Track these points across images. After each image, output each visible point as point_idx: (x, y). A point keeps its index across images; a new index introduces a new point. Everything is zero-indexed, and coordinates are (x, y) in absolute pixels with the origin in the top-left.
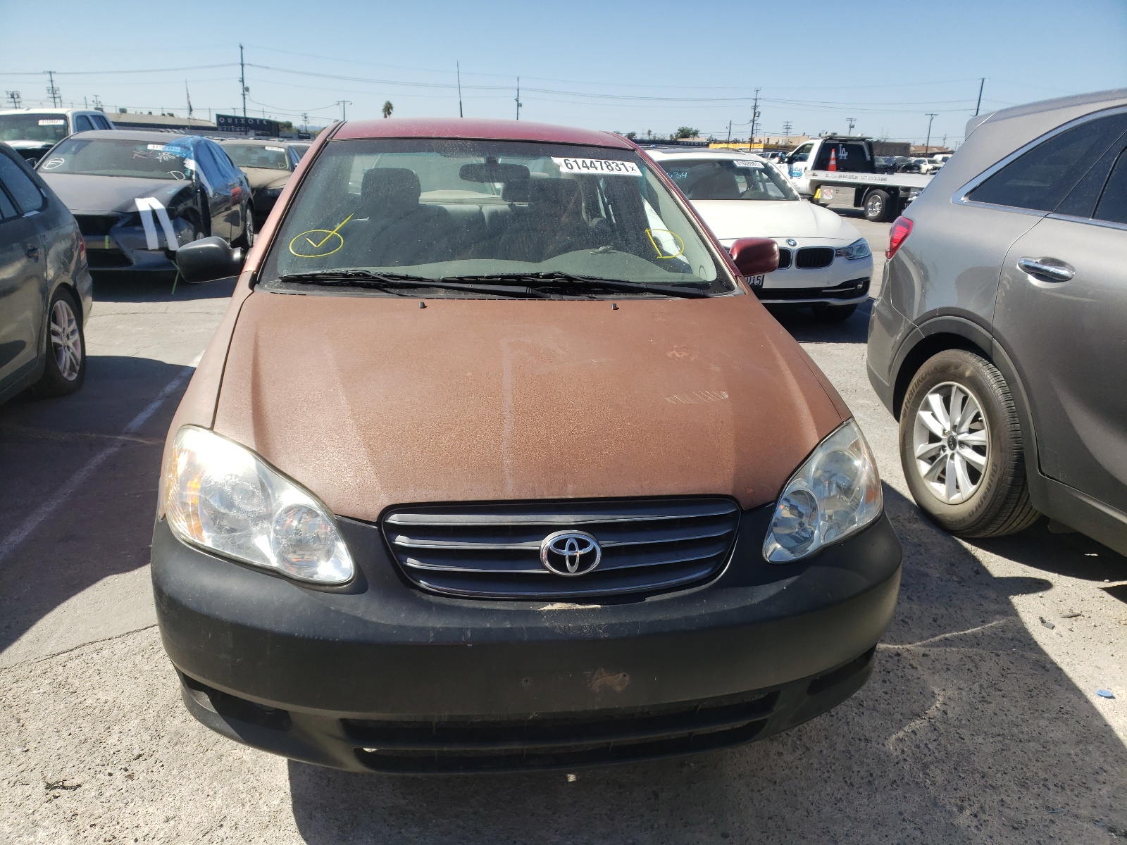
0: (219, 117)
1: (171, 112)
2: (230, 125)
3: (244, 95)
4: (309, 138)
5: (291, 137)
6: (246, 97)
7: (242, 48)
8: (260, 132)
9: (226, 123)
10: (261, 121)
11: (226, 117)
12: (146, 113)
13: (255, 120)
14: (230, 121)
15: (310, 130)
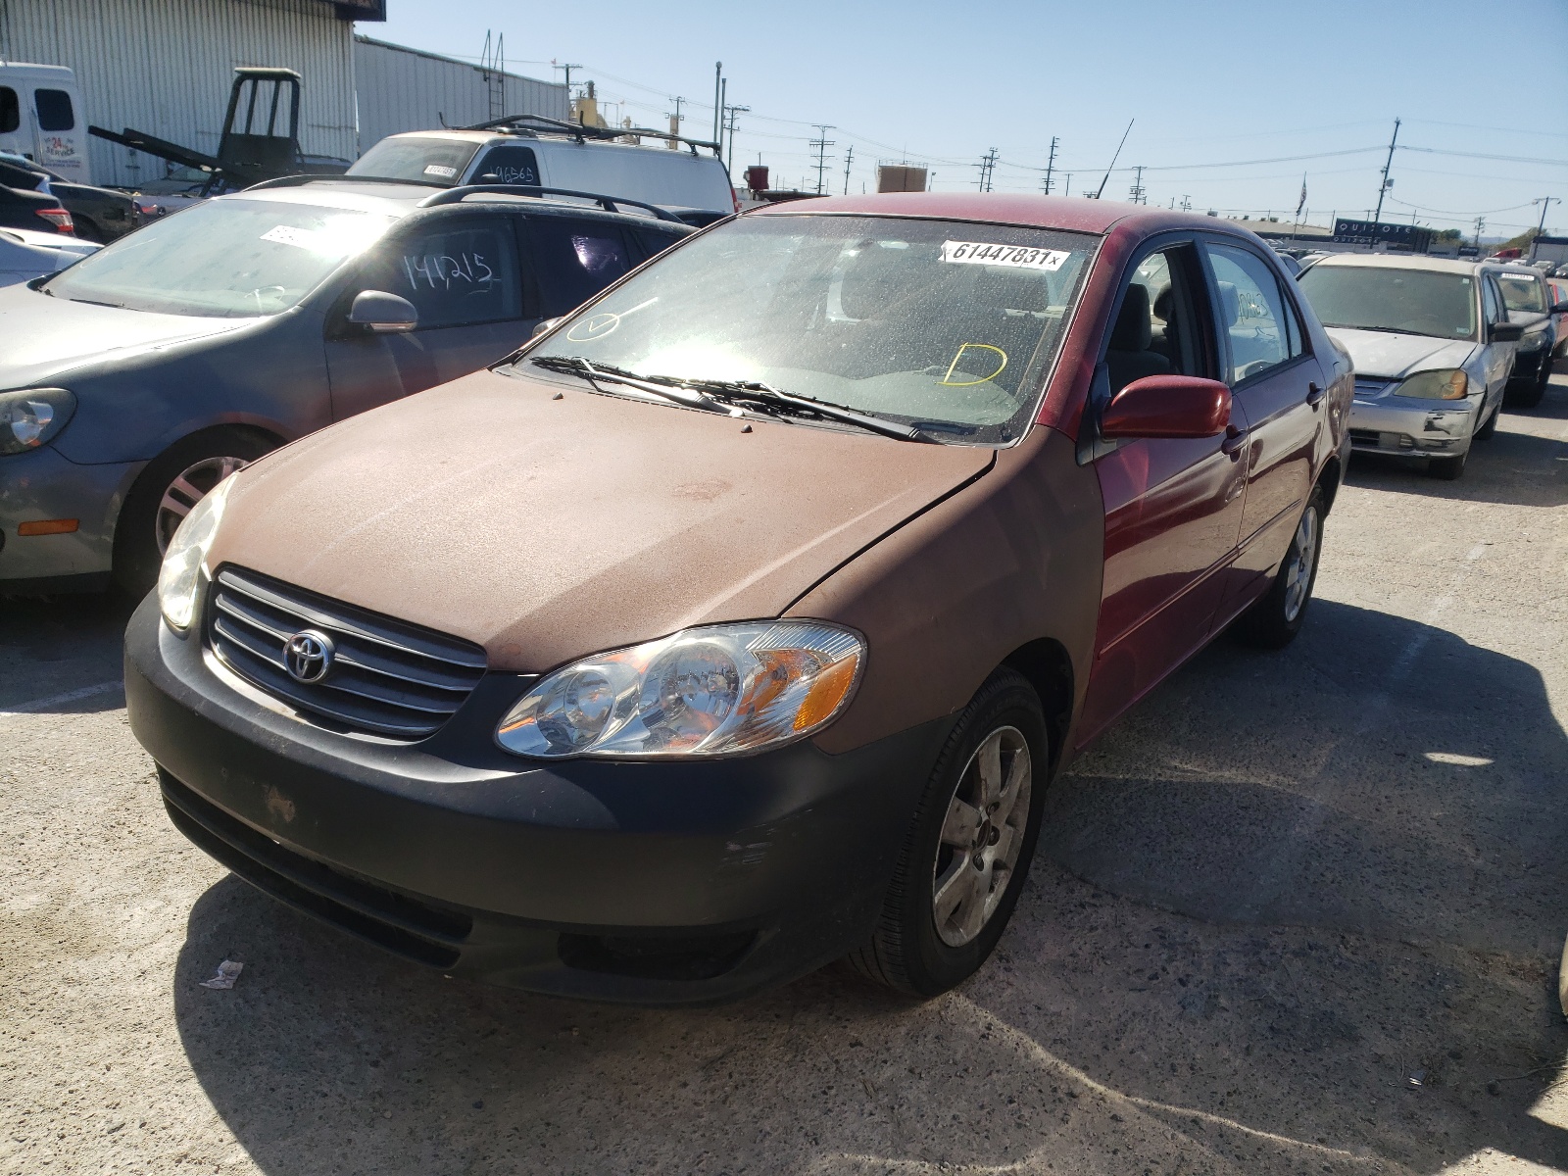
0: (1339, 222)
1: (1273, 215)
2: (1355, 233)
3: (1382, 191)
4: (1475, 254)
5: (1446, 253)
6: (1385, 193)
7: (1398, 123)
8: (1395, 245)
9: (1348, 232)
10: (1403, 228)
11: (1350, 223)
12: (1240, 217)
13: (1393, 227)
14: (1354, 228)
15: (1483, 243)
